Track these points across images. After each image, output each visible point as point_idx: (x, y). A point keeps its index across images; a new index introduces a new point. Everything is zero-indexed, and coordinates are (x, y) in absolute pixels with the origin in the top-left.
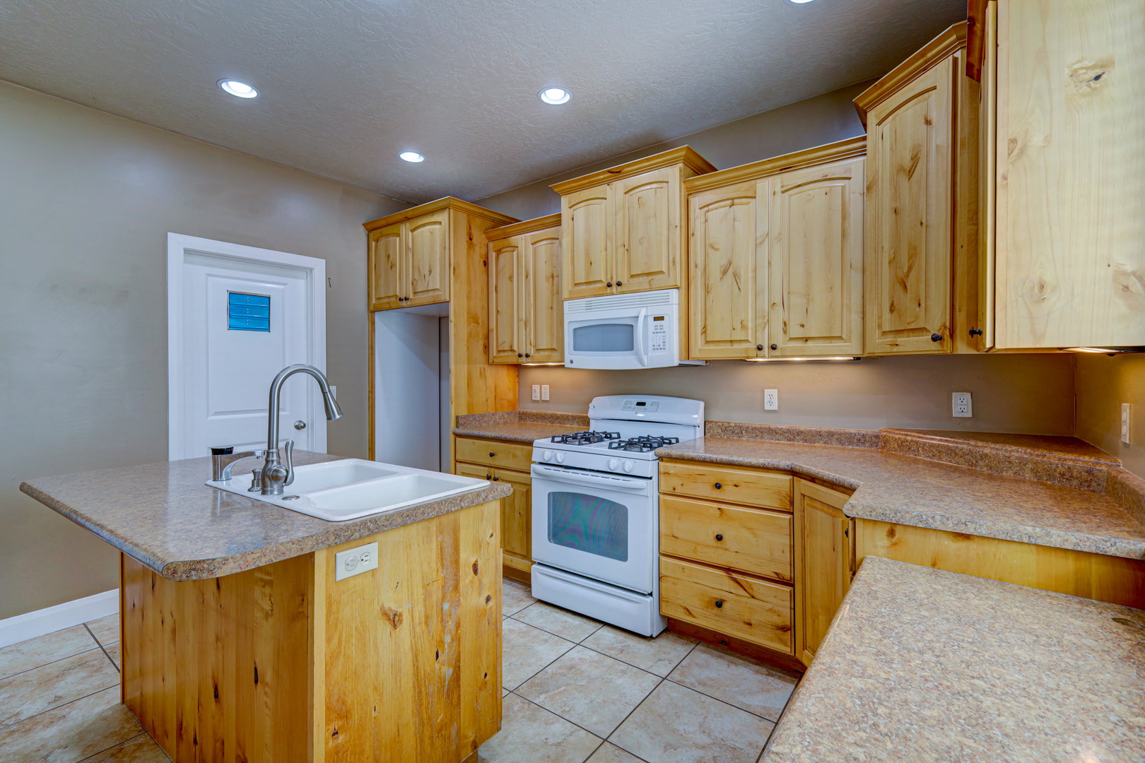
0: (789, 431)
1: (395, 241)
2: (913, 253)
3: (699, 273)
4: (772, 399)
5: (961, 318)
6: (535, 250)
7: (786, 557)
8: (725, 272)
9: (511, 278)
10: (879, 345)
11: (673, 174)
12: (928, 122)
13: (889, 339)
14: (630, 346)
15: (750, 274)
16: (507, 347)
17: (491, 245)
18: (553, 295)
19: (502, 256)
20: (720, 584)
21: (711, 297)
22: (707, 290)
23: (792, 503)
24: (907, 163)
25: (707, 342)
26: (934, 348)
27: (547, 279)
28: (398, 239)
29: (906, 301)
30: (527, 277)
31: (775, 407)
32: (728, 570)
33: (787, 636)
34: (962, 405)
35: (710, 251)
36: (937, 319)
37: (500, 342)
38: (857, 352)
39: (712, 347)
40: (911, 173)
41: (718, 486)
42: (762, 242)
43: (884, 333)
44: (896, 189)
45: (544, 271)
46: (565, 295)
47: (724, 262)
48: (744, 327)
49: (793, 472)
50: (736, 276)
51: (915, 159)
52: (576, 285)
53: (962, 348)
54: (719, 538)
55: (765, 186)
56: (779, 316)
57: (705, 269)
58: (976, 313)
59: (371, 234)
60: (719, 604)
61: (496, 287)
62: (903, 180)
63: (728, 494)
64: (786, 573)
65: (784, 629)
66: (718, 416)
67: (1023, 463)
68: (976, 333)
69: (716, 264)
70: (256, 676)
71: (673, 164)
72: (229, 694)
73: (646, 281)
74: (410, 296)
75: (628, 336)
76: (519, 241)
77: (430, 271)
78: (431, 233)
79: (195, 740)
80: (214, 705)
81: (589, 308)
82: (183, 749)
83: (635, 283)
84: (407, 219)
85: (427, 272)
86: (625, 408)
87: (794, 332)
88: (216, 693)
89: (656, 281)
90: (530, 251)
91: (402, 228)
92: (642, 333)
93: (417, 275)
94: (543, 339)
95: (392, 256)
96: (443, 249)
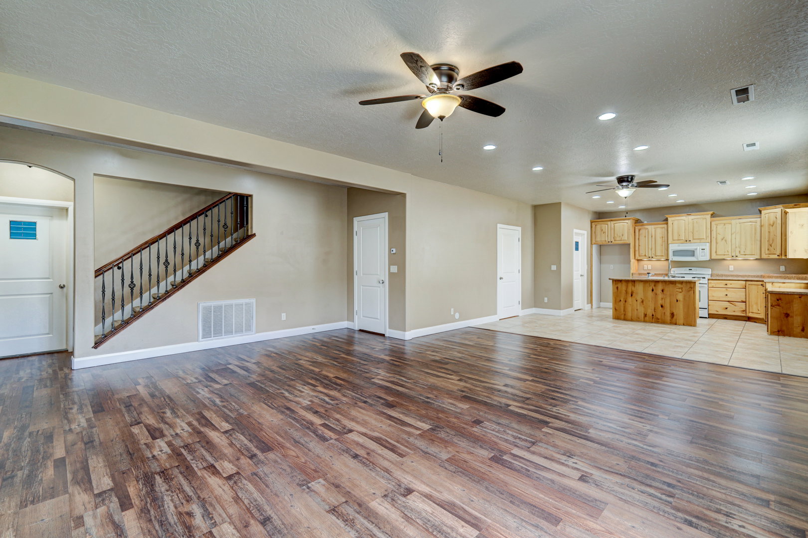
0: (737, 275)
1: (606, 226)
2: (773, 240)
3: (715, 239)
4: (731, 268)
5: (783, 252)
6: (655, 231)
7: (744, 297)
8: (722, 239)
9: (645, 237)
10: (764, 256)
11: (708, 217)
12: (776, 218)
13: (768, 255)
14: (693, 255)
15: (730, 240)
16: (644, 254)
17: (636, 227)
18: (663, 241)
19: (641, 231)
20: (727, 304)
21: (718, 245)
22: (717, 243)
23: (746, 287)
24: (771, 223)
25: (717, 255)
26: (778, 257)
27: (660, 238)
29: (772, 249)
30: (652, 237)
31: (733, 270)
32: (729, 301)
33: (744, 312)
34: (782, 268)
35: (718, 235)
36: (778, 252)
37: (640, 253)
38: (758, 257)
39: (718, 256)
40: (772, 226)
41: (726, 285)
42: (733, 234)
43: (766, 254)
44: (769, 228)
45: (659, 235)
46: (669, 242)
47: (722, 237)
48: (728, 251)
49: (746, 281)
50: (726, 241)
51: (773, 223)
52: (674, 240)
53: (783, 257)
54: (727, 295)
55: (733, 222)
56: (738, 250)
57: (716, 239)
58: (786, 252)
59: (593, 224)
60: (726, 308)
61: (639, 239)
62: (771, 227)
63: (729, 286)
64: (744, 300)
65: (744, 311)
66: (716, 272)
67: (795, 277)
68: (786, 255)
69: (720, 237)
70: (677, 301)
71: (708, 214)
72: (667, 305)
73: (699, 241)
74: (613, 241)
75: (692, 253)
76: (649, 227)
77: (623, 235)
78: (623, 225)
79: (653, 315)
80: (661, 308)
81: (679, 246)
82: (647, 318)
83: (695, 241)
84: (612, 220)
85: (621, 235)
86: (685, 270)
87: (742, 253)
88: (662, 306)
89: (702, 241)
90: (653, 230)
91: (609, 223)
92: (698, 253)
93: (616, 236)
94: (658, 253)
95: (604, 230)
96: (629, 230)
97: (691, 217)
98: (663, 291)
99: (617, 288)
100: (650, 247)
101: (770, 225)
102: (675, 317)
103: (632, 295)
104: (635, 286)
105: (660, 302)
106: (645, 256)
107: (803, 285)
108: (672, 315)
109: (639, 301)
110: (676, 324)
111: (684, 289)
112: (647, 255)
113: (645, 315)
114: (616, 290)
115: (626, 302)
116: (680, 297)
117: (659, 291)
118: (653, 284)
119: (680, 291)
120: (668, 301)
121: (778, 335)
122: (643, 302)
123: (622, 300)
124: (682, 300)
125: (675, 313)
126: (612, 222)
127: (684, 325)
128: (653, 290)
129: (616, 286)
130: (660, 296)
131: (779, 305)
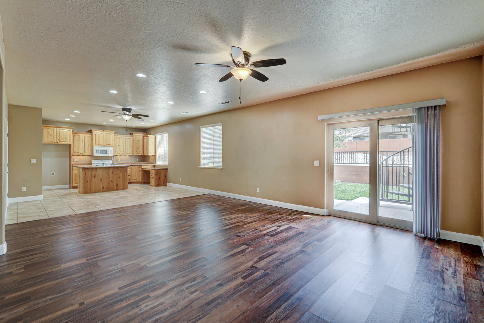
0: (122, 163)
1: (52, 131)
2: (139, 148)
3: (115, 145)
4: (119, 160)
6: (84, 137)
8: (118, 146)
9: (78, 141)
11: (113, 133)
12: (140, 138)
15: (121, 146)
16: (77, 152)
18: (89, 145)
21: (117, 148)
24: (138, 140)
25: (116, 153)
27: (88, 142)
28: (53, 130)
29: (138, 151)
30: (82, 141)
36: (141, 153)
37: (75, 151)
38: (132, 155)
40: (139, 141)
42: (123, 143)
43: (135, 154)
44: (137, 142)
46: (93, 145)
48: (121, 152)
52: (96, 144)
53: (143, 155)
55: (123, 137)
56: (125, 151)
61: (73, 142)
62: (138, 142)
64: (129, 174)
65: (129, 179)
69: (117, 144)
70: (119, 177)
71: (112, 132)
72: (114, 181)
73: (109, 146)
74: (58, 142)
75: (106, 152)
76: (81, 135)
77: (66, 138)
78: (67, 132)
79: (107, 187)
80: (111, 182)
81: (99, 148)
82: (104, 189)
83: (107, 146)
84: (57, 127)
85: (65, 139)
86: (100, 161)
87: (126, 153)
88: (112, 181)
89: (110, 145)
90: (83, 137)
91: (55, 129)
92: (109, 152)
93: (60, 138)
94: (87, 151)
95: (50, 133)
96: (70, 135)
97: (105, 133)
98: (112, 173)
99: (85, 173)
100: (81, 147)
101: (137, 140)
102: (118, 186)
103: (95, 177)
104: (97, 171)
105: (111, 179)
106: (78, 153)
107: (152, 166)
108: (117, 185)
109: (100, 180)
110: (119, 190)
111: (122, 171)
112: (79, 152)
113: (103, 188)
114: (85, 175)
115: (91, 181)
116: (121, 175)
117: (111, 173)
118: (107, 169)
119: (121, 172)
120: (115, 178)
121: (157, 186)
122: (101, 180)
123: (89, 181)
124: (121, 176)
125: (118, 184)
126: (57, 128)
127: (122, 189)
128: (107, 173)
129: (85, 172)
130: (111, 175)
131: (157, 174)
